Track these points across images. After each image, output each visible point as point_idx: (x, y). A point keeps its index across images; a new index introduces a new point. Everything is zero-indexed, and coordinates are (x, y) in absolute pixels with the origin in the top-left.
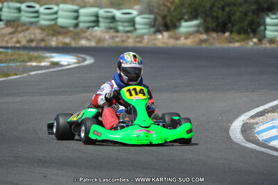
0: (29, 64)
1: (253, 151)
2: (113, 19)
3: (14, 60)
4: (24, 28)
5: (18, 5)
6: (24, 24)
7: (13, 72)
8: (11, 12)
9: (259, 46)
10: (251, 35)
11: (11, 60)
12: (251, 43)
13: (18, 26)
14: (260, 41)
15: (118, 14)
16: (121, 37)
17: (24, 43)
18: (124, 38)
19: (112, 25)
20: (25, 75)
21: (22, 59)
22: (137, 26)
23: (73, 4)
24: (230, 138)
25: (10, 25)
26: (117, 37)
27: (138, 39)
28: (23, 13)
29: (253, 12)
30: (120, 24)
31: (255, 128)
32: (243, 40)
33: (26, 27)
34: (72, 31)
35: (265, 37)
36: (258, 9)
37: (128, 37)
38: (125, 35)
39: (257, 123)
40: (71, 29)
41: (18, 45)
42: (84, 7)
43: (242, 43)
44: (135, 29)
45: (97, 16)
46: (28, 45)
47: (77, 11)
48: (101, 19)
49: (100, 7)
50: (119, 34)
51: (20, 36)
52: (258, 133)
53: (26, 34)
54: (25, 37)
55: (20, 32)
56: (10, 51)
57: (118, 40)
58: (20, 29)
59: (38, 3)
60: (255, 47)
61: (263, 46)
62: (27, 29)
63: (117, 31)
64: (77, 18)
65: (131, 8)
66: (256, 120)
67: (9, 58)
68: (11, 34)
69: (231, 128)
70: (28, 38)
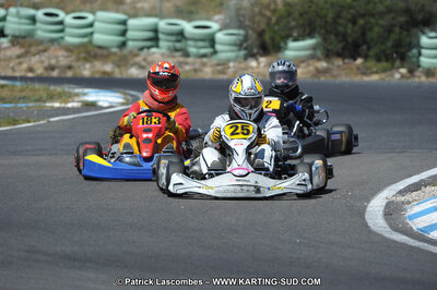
0: (48, 104)
1: (403, 245)
2: (181, 35)
3: (25, 99)
4: (41, 48)
5: (31, 12)
6: (41, 42)
7: (23, 117)
8: (20, 24)
9: (410, 81)
10: (398, 63)
11: (20, 98)
12: (397, 76)
13: (30, 46)
14: (411, 72)
15: (188, 27)
16: (193, 64)
17: (40, 71)
18: (197, 66)
19: (178, 45)
20: (42, 122)
21: (37, 97)
22: (218, 47)
23: (117, 11)
24: (366, 225)
25: (18, 43)
26: (186, 63)
27: (220, 68)
28: (38, 25)
29: (401, 27)
30: (190, 43)
31: (405, 210)
32: (384, 71)
33: (44, 46)
34: (115, 53)
35: (419, 66)
36: (407, 22)
37: (204, 65)
38: (198, 60)
39: (409, 203)
40: (114, 50)
41: (30, 75)
42: (135, 16)
43: (383, 75)
44: (215, 52)
45: (155, 30)
46: (46, 74)
47: (124, 23)
48: (161, 36)
49: (161, 16)
50: (190, 60)
51: (34, 60)
52: (411, 218)
53: (44, 57)
54: (42, 62)
55: (34, 55)
56: (18, 84)
57: (187, 68)
58: (33, 49)
59: (62, 9)
60: (404, 81)
61: (417, 80)
62: (45, 51)
63: (187, 55)
64: (124, 33)
65: (209, 19)
66: (408, 197)
67: (17, 94)
68: (19, 57)
69: (368, 209)
70: (46, 64)
